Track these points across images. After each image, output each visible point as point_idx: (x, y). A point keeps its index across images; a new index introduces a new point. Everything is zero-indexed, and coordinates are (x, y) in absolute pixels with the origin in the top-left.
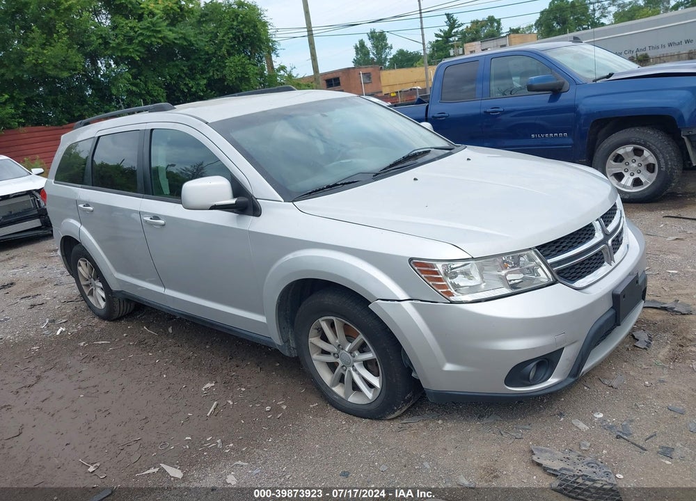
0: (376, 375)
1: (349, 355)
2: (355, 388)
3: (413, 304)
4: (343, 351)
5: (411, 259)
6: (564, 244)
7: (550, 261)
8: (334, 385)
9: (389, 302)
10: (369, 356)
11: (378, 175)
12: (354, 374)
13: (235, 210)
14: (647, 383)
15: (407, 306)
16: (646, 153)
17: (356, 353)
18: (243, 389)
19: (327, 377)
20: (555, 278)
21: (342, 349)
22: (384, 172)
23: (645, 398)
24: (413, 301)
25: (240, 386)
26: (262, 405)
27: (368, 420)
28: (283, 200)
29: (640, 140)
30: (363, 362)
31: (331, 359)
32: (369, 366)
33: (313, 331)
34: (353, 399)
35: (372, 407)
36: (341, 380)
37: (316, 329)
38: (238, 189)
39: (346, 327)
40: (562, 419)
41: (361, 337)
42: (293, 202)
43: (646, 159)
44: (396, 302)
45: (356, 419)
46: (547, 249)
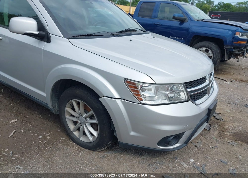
0: (96, 130)
1: (84, 119)
2: (84, 134)
3: (122, 101)
4: (82, 117)
5: (125, 79)
6: (195, 83)
7: (189, 90)
8: (74, 131)
9: (110, 99)
10: (94, 121)
11: (114, 35)
12: (85, 128)
13: (38, 38)
14: (211, 147)
15: (119, 102)
16: (210, 52)
17: (88, 119)
18: (30, 125)
19: (71, 127)
20: (189, 99)
21: (81, 116)
22: (117, 34)
23: (210, 154)
24: (122, 100)
25: (30, 123)
26: (38, 135)
27: (88, 150)
28: (63, 37)
29: (209, 46)
30: (91, 123)
31: (75, 119)
32: (93, 126)
33: (68, 105)
34: (83, 139)
35: (92, 145)
36: (79, 129)
37: (69, 104)
38: (41, 27)
39: (85, 107)
40: (176, 161)
41: (92, 112)
42: (68, 38)
43: (209, 54)
44: (114, 99)
45: (82, 149)
46: (188, 85)
